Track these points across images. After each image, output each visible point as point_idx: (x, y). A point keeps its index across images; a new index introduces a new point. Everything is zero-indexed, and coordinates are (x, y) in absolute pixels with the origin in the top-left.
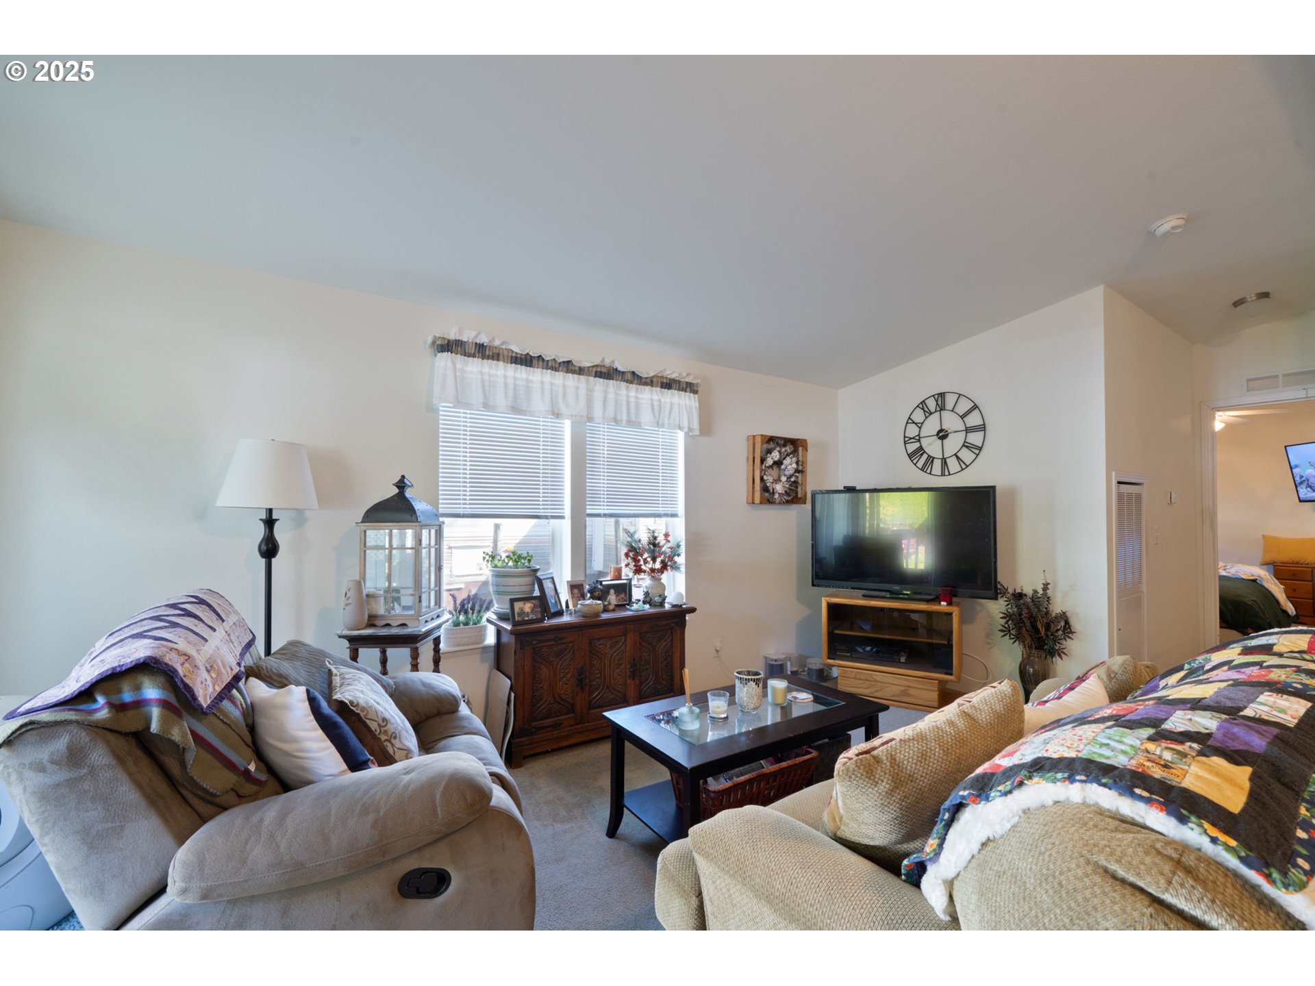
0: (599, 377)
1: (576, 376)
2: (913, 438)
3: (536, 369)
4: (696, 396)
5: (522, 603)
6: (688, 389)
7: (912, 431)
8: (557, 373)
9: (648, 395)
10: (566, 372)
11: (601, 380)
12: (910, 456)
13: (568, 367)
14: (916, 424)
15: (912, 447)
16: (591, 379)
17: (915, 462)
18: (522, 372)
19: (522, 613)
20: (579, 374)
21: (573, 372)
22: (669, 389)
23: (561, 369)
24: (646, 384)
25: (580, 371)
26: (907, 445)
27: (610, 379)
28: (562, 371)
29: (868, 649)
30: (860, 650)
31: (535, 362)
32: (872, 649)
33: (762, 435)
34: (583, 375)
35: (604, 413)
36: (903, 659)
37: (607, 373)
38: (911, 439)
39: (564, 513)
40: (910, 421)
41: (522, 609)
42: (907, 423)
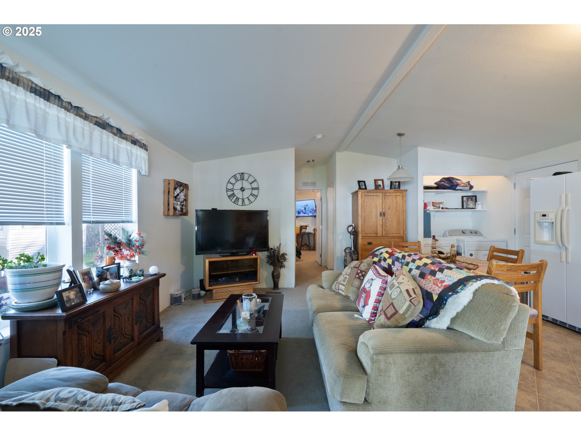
0: (97, 126)
1: (82, 120)
2: (230, 189)
3: (52, 105)
4: (147, 152)
5: (68, 292)
6: (144, 148)
7: (230, 186)
8: (68, 113)
9: (125, 146)
10: (76, 115)
11: (99, 128)
12: (229, 197)
13: (78, 111)
14: (232, 184)
15: (230, 193)
16: (92, 125)
17: (231, 199)
18: (40, 103)
19: (69, 300)
20: (85, 119)
21: (81, 116)
22: (135, 145)
23: (72, 111)
24: (123, 138)
25: (86, 117)
26: (227, 192)
27: (104, 129)
28: (72, 113)
29: (224, 279)
30: (220, 280)
31: (52, 98)
32: (225, 278)
33: (174, 180)
34: (86, 120)
35: (101, 152)
36: (237, 280)
37: (103, 125)
38: (229, 189)
39: (63, 220)
40: (229, 182)
41: (68, 297)
42: (228, 183)
